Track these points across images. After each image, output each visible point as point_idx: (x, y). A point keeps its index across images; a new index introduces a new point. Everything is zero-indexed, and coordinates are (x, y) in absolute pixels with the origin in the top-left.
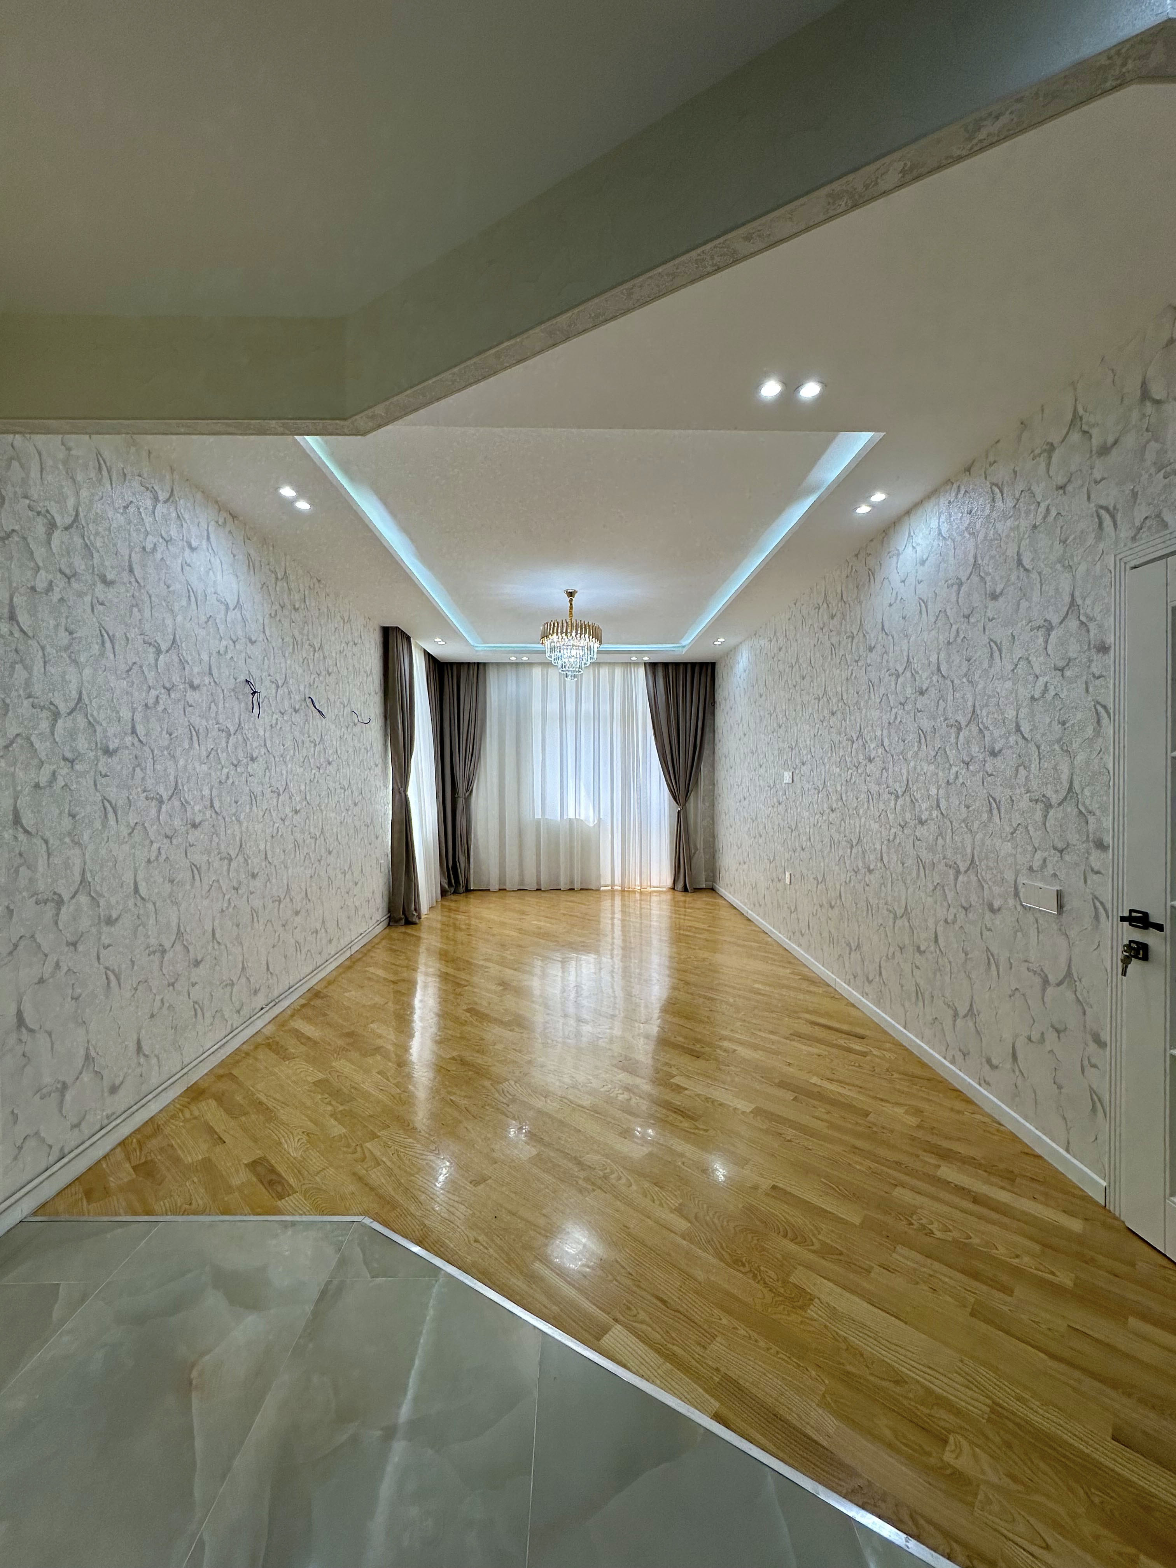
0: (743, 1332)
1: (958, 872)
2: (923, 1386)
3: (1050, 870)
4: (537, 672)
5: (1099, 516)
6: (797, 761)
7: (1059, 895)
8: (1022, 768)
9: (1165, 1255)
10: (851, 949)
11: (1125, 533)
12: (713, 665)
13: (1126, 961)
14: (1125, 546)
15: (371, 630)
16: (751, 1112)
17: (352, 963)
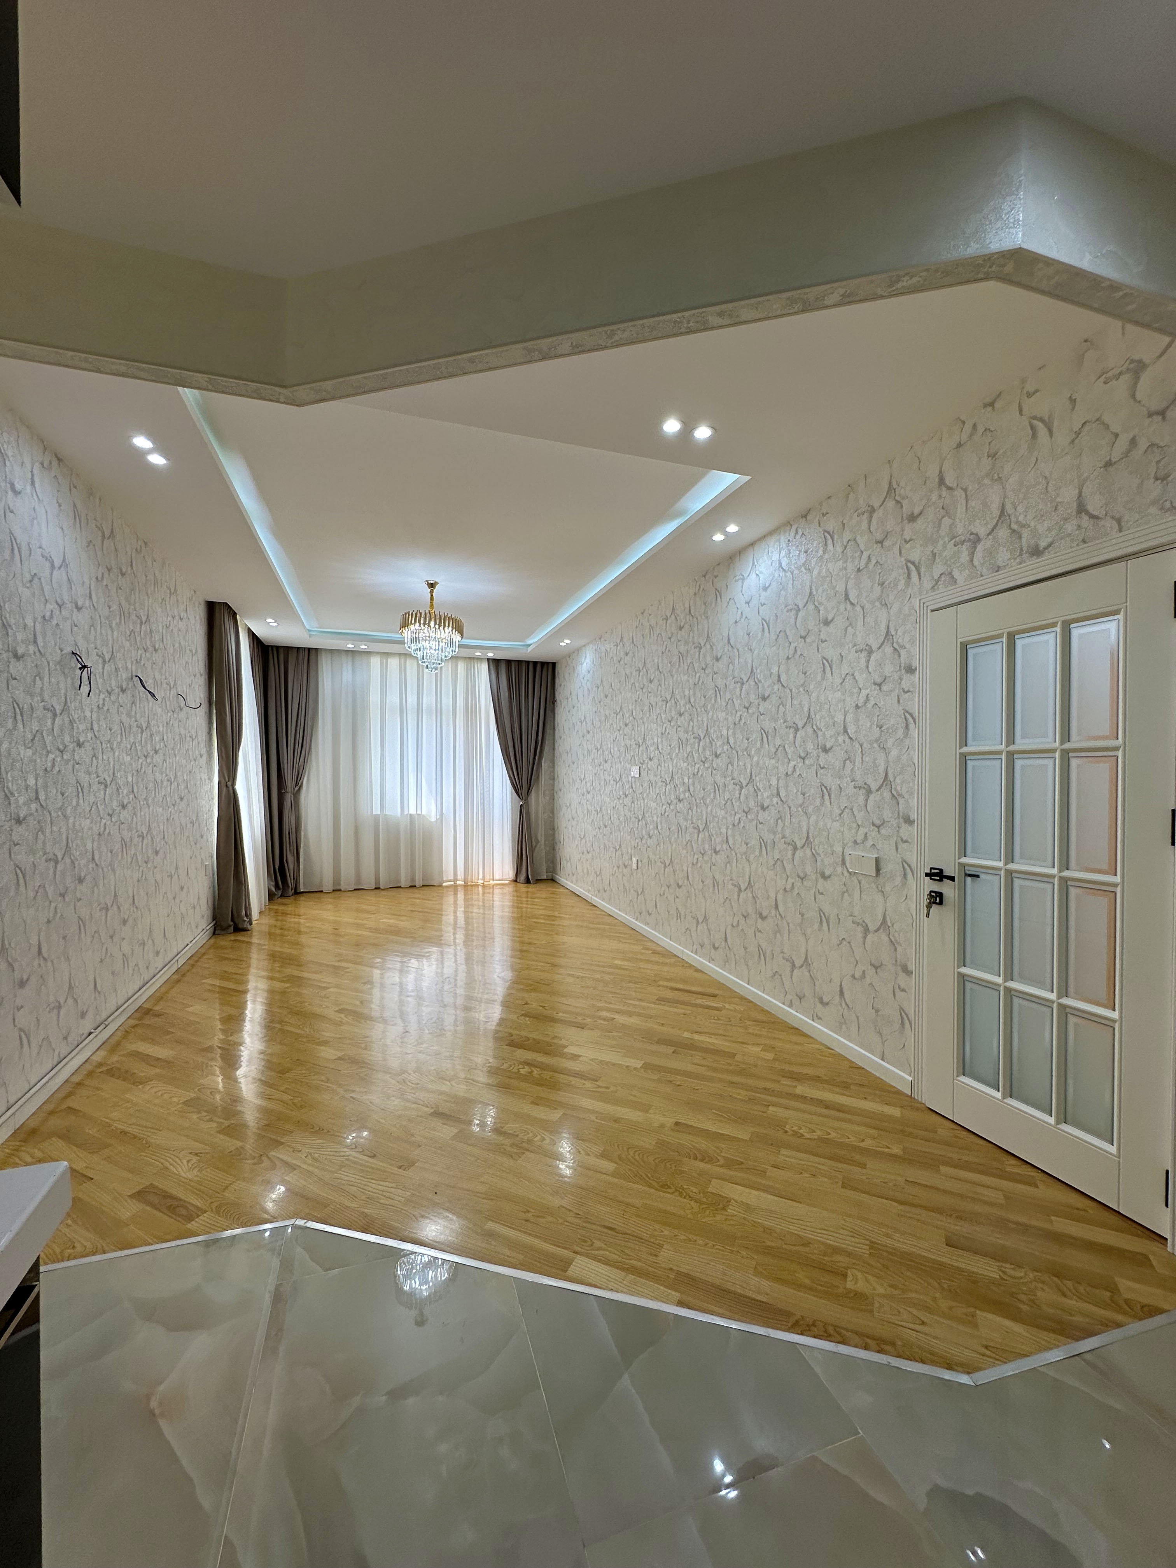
0: (682, 1237)
1: (795, 848)
2: (823, 1243)
3: (870, 842)
4: (375, 661)
5: (908, 569)
6: (645, 756)
7: (877, 860)
8: (848, 761)
9: (953, 1121)
10: (698, 922)
11: (927, 584)
12: (554, 665)
13: (929, 907)
14: (927, 594)
15: (197, 604)
16: (641, 1067)
17: (181, 975)
